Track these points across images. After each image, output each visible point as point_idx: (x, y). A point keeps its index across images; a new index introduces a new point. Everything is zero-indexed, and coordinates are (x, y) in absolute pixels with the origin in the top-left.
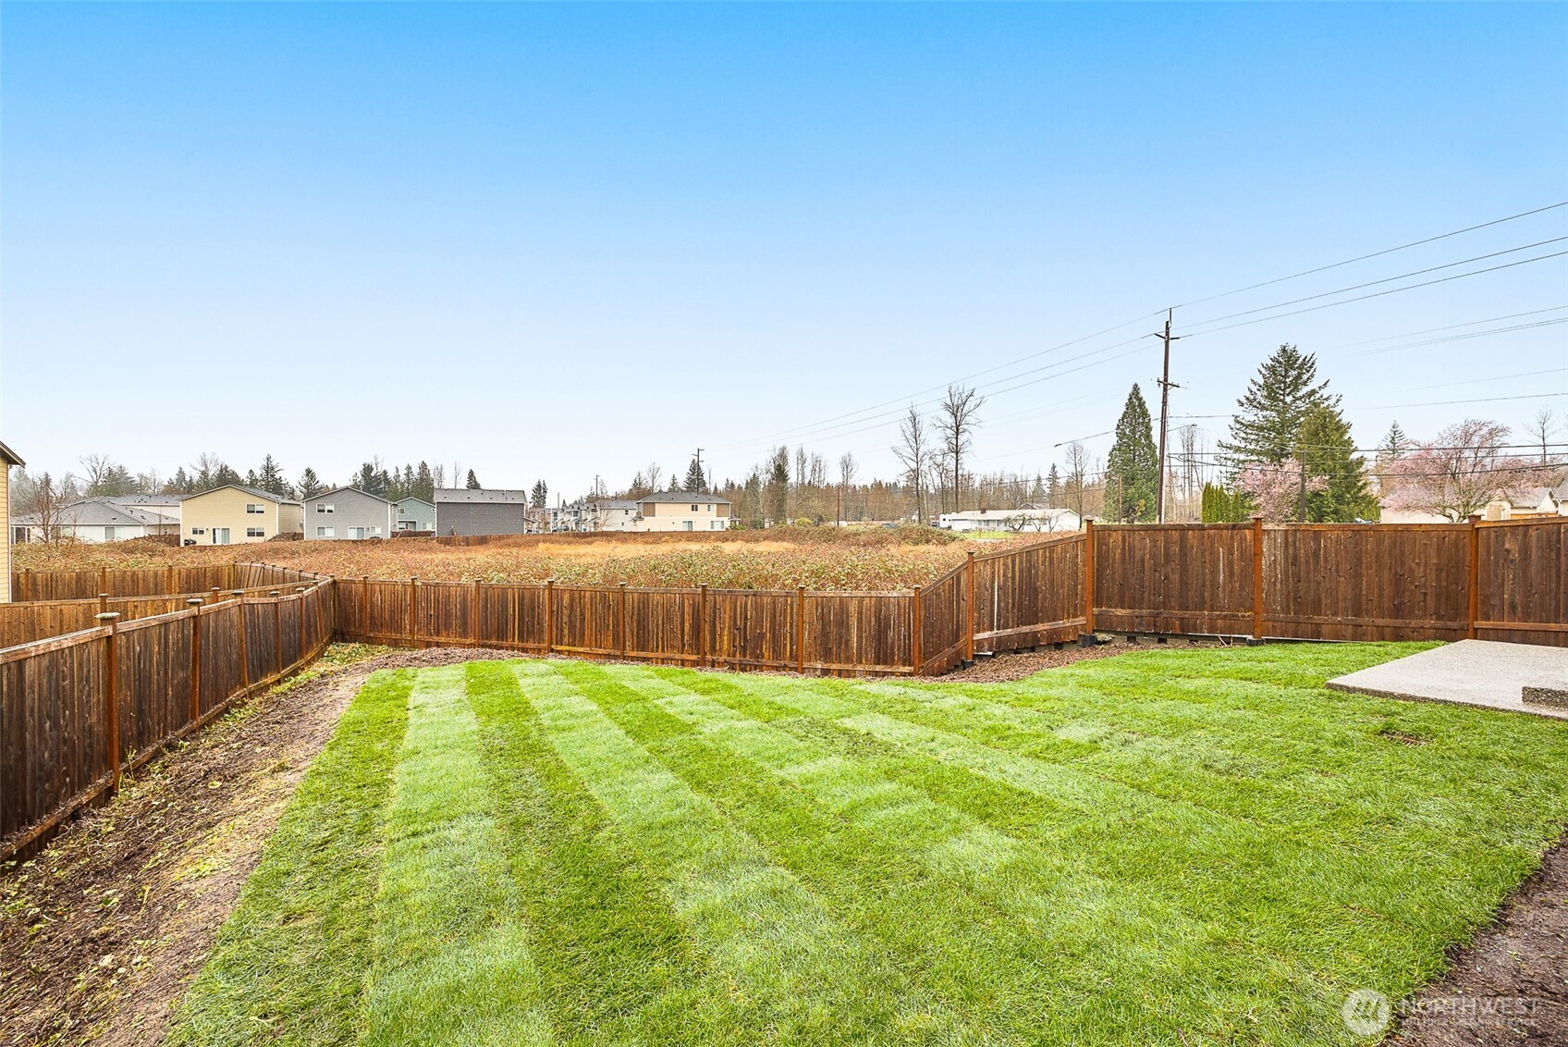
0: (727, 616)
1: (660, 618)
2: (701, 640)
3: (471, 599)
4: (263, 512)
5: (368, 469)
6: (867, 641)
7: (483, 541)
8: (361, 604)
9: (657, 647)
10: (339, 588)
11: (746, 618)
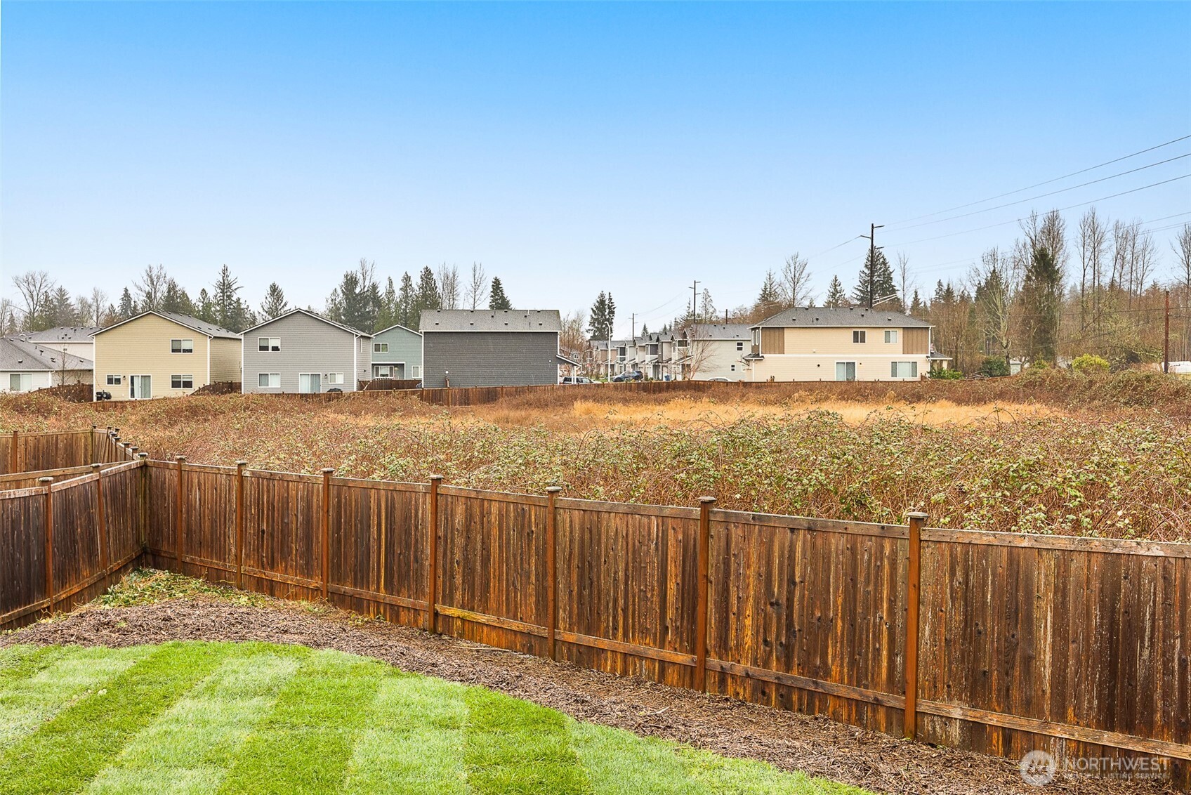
0: (751, 572)
1: (622, 566)
2: (700, 619)
3: (318, 506)
4: (190, 351)
5: (351, 282)
6: (1079, 662)
7: (489, 397)
8: (175, 503)
9: (615, 629)
10: (151, 476)
11: (792, 582)
